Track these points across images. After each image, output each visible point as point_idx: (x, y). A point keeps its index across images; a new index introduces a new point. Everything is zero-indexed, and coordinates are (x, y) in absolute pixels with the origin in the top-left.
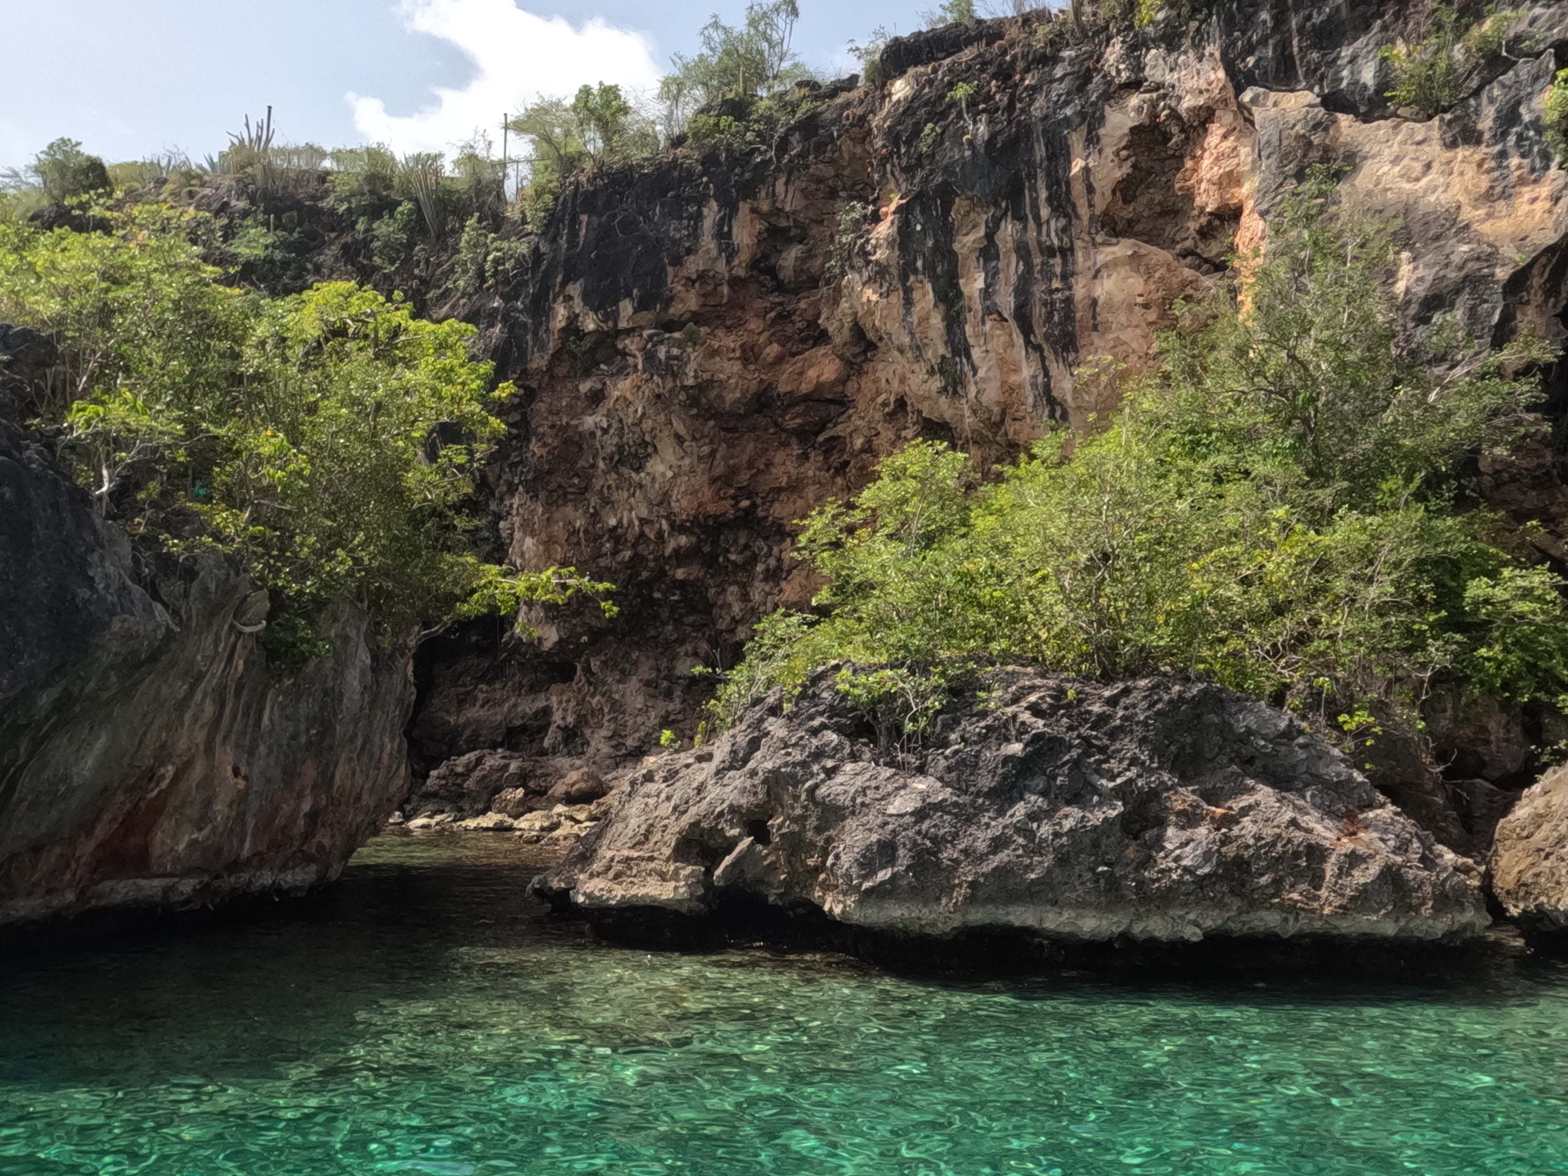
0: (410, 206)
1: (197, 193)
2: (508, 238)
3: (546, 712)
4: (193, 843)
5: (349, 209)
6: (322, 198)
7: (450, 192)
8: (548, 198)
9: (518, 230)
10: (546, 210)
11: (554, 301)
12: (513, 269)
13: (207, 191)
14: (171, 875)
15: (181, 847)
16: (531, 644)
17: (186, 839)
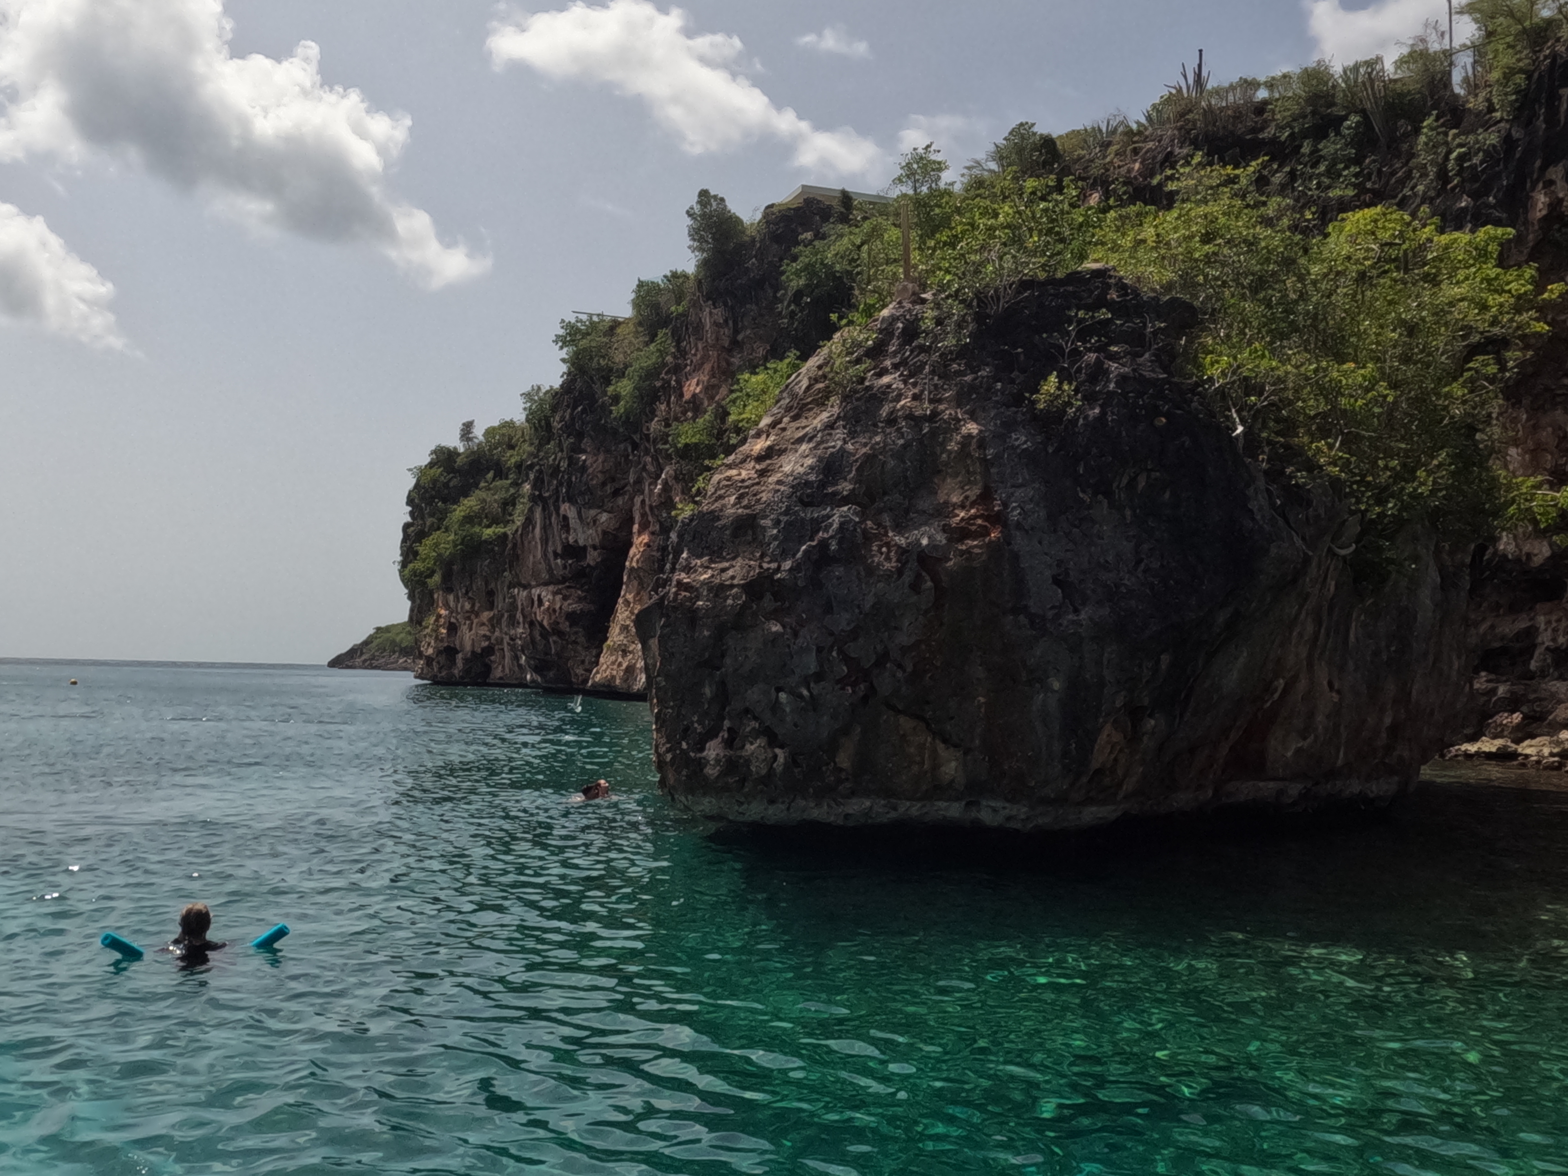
0: (1357, 118)
1: (1141, 148)
2: (1473, 131)
3: (1531, 633)
4: (1298, 751)
5: (1292, 135)
6: (1262, 129)
7: (1401, 95)
8: (1520, 79)
9: (1484, 120)
10: (1517, 92)
11: (1533, 189)
12: (1481, 163)
13: (1151, 145)
14: (1283, 779)
15: (1289, 754)
16: (1518, 560)
17: (1294, 747)
